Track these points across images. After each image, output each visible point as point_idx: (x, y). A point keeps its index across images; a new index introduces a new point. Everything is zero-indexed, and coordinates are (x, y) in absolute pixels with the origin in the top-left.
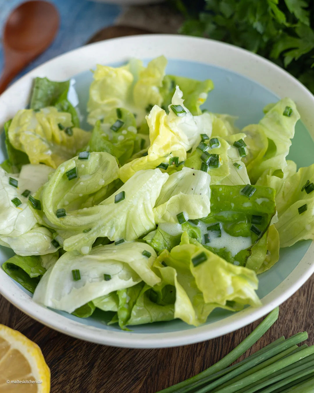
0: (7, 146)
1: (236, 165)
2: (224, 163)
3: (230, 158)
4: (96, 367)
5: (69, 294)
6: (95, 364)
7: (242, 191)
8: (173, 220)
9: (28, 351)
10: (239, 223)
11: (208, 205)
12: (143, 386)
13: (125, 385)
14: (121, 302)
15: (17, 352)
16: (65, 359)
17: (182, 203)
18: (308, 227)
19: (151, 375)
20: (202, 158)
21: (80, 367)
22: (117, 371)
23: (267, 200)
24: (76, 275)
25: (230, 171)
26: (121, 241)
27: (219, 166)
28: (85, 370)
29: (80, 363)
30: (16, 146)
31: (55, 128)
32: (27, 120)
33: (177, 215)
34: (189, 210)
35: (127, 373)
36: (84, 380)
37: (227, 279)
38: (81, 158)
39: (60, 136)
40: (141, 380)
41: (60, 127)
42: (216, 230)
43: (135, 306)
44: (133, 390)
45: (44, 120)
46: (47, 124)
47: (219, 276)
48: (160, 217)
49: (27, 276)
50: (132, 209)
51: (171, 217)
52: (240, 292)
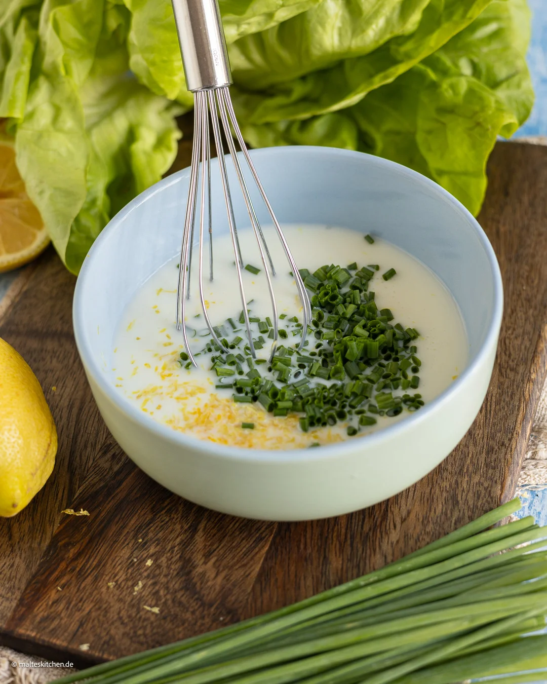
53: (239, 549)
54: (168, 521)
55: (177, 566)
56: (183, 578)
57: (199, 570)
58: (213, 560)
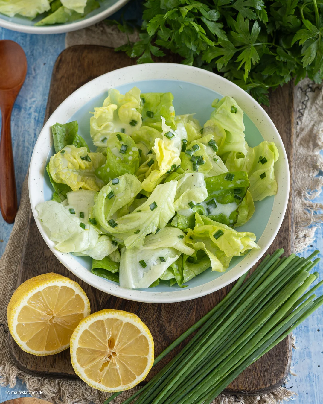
0: (53, 184)
1: (215, 160)
2: (206, 160)
3: (209, 155)
4: (163, 309)
5: (143, 277)
6: (162, 308)
7: (226, 178)
8: (186, 207)
9: (135, 321)
10: (226, 196)
11: (206, 191)
12: (196, 312)
13: (185, 315)
14: (175, 271)
15: (128, 324)
16: (142, 311)
17: (189, 195)
18: (269, 186)
19: (198, 304)
20: (191, 160)
21: (153, 313)
22: (176, 309)
23: (243, 181)
24: (143, 264)
25: (212, 164)
26: (158, 230)
27: (204, 163)
28: (157, 314)
29: (152, 310)
30: (58, 182)
31: (80, 161)
32: (60, 162)
33: (188, 204)
34: (195, 199)
35: (183, 307)
36: (159, 320)
37: (238, 241)
38: (114, 184)
39: (84, 164)
40: (193, 309)
41: (82, 159)
42: (212, 204)
43: (184, 270)
44: (191, 316)
45: (72, 158)
46: (75, 161)
47: (234, 241)
48: (177, 207)
49: (111, 273)
50: (162, 211)
51: (185, 205)
52: (248, 246)
53: (183, 316)
54: (147, 308)
55: (158, 330)
56: (163, 335)
57: (168, 329)
58: (173, 323)
